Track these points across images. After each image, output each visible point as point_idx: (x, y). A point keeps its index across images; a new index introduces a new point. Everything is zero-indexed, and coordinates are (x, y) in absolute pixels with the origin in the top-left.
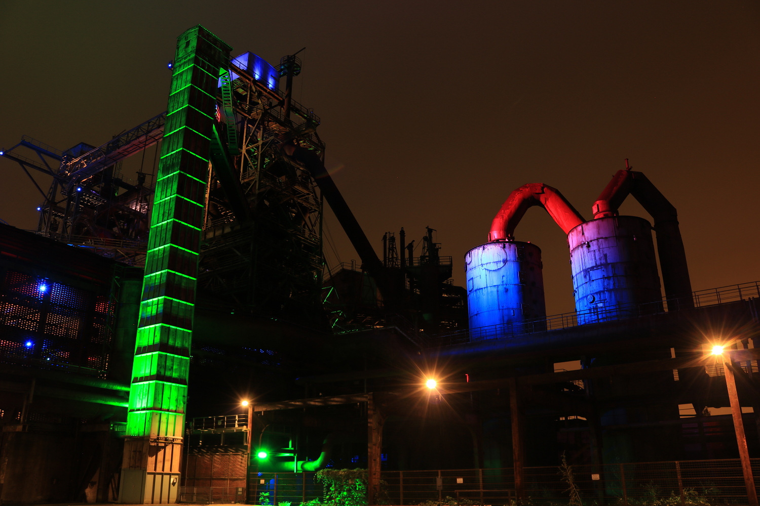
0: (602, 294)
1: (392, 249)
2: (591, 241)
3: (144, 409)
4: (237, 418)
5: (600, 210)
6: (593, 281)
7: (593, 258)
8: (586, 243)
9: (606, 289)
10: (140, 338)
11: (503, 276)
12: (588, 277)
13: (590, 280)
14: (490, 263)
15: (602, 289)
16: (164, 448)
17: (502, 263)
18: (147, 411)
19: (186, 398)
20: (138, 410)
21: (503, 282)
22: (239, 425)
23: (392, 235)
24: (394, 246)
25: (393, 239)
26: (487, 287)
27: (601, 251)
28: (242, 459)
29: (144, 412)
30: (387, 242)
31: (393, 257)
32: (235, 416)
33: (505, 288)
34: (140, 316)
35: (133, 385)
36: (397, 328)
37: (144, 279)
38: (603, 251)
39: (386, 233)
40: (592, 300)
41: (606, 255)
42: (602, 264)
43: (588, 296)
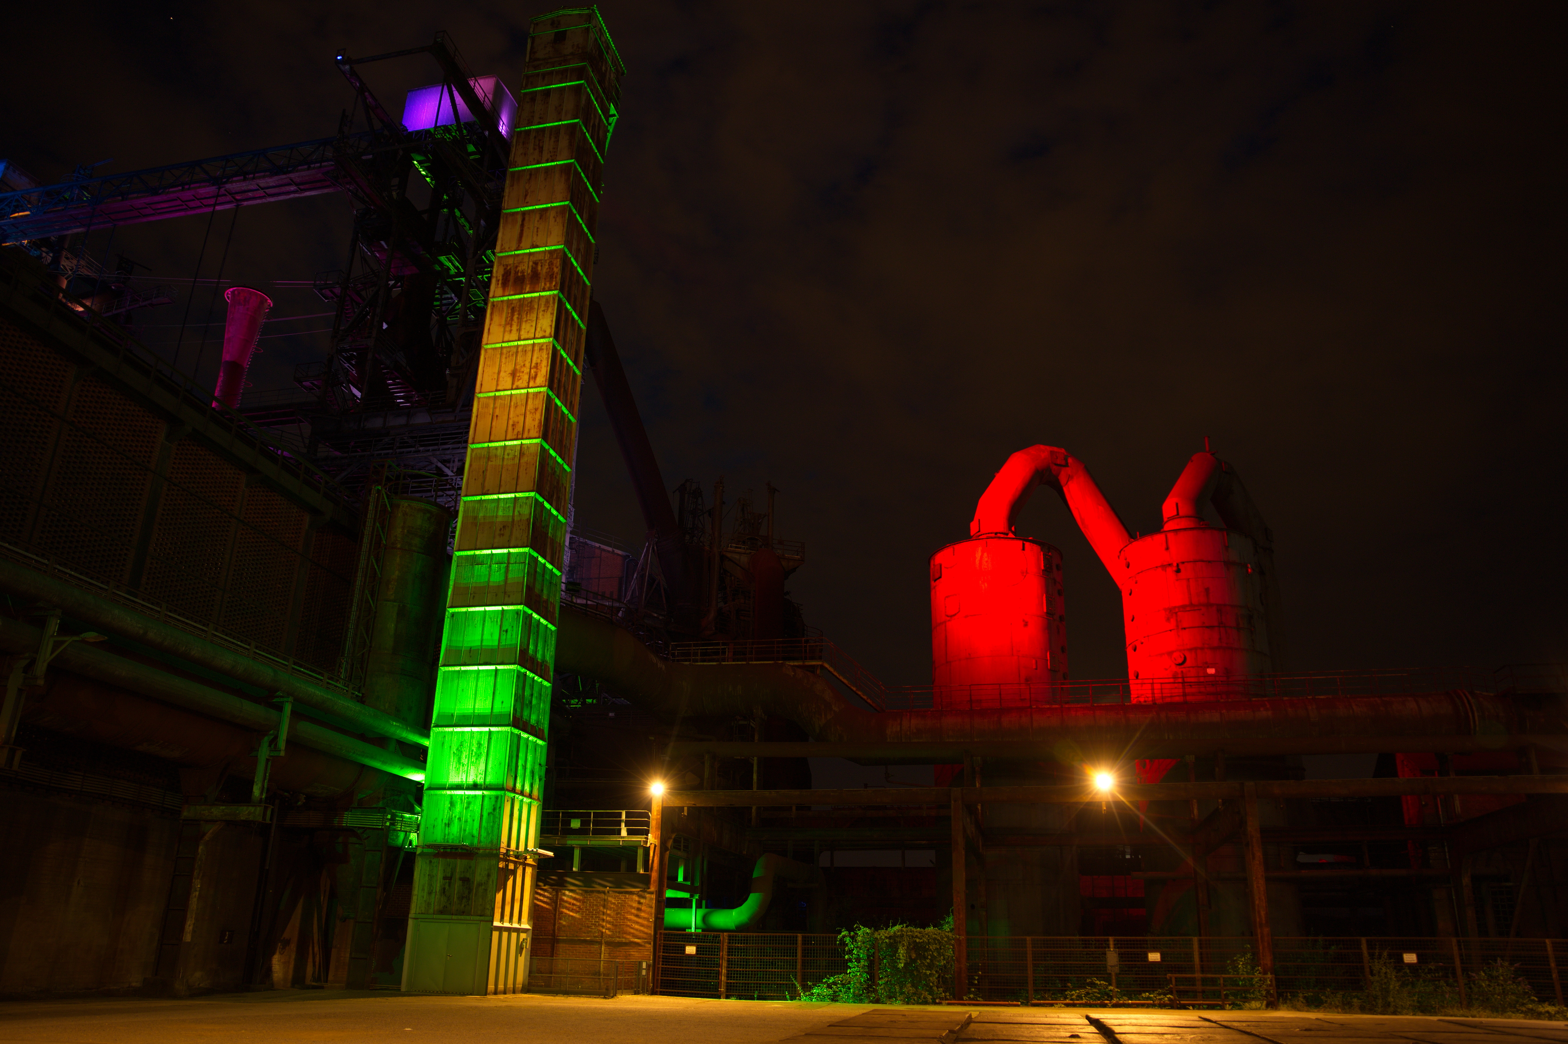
0: (1199, 651)
2: (1183, 563)
3: (475, 787)
4: (624, 817)
5: (1181, 514)
6: (1184, 629)
7: (1186, 591)
8: (1175, 564)
9: (1206, 646)
10: (452, 630)
12: (1174, 621)
13: (1178, 626)
15: (1199, 645)
16: (514, 872)
18: (486, 793)
19: (544, 769)
20: (459, 787)
22: (630, 832)
24: (699, 507)
27: (1200, 583)
28: (639, 903)
29: (479, 793)
30: (688, 496)
32: (620, 815)
33: (1024, 620)
34: (451, 583)
35: (434, 731)
36: (826, 665)
37: (462, 504)
38: (1203, 583)
39: (686, 481)
40: (1180, 661)
41: (1208, 590)
42: (1200, 604)
43: (1173, 652)
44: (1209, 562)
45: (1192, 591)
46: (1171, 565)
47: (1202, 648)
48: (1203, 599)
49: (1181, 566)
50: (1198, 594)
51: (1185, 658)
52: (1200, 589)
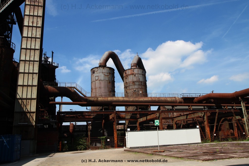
5: (134, 66)
6: (136, 85)
11: (109, 78)
12: (134, 83)
26: (104, 80)
40: (135, 90)
41: (139, 79)
42: (138, 81)
43: (134, 89)
44: (140, 74)
45: (137, 79)
46: (134, 74)
47: (138, 88)
48: (139, 80)
49: (136, 75)
50: (138, 79)
51: (136, 90)
52: (138, 78)
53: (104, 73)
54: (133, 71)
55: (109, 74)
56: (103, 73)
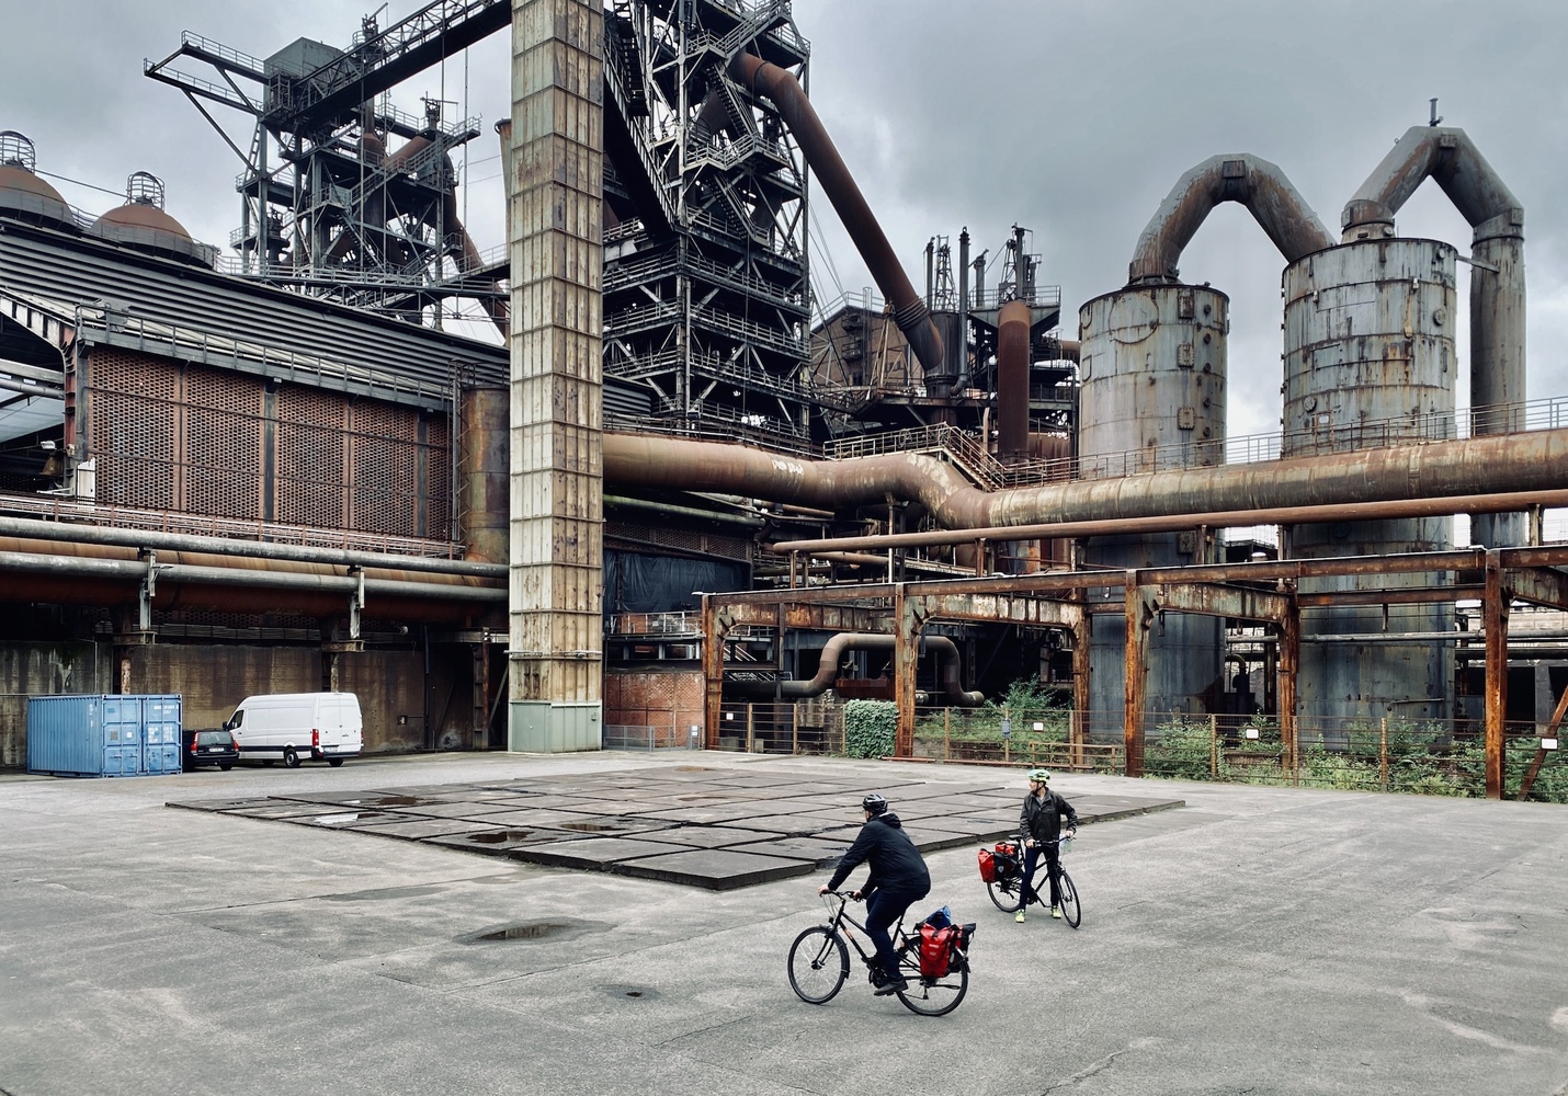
0: (1332, 395)
1: (944, 272)
2: (1325, 290)
4: (683, 616)
6: (1318, 369)
7: (1325, 324)
8: (1316, 293)
9: (1341, 387)
11: (1148, 355)
12: (1310, 361)
13: (1313, 367)
14: (1125, 328)
15: (1334, 387)
17: (1148, 328)
19: (602, 586)
21: (1147, 365)
23: (943, 242)
24: (948, 266)
25: (945, 251)
26: (1116, 375)
27: (1342, 312)
30: (935, 256)
31: (944, 290)
32: (681, 614)
33: (1150, 378)
36: (946, 451)
38: (1345, 312)
39: (933, 239)
41: (1349, 320)
42: (1339, 339)
43: (1304, 398)
44: (1355, 285)
45: (1333, 324)
46: (1312, 294)
47: (1336, 391)
48: (1343, 332)
49: (1324, 298)
50: (1338, 327)
51: (1315, 407)
52: (1342, 320)
53: (1116, 335)
54: (1311, 276)
55: (1148, 330)
56: (1110, 332)
